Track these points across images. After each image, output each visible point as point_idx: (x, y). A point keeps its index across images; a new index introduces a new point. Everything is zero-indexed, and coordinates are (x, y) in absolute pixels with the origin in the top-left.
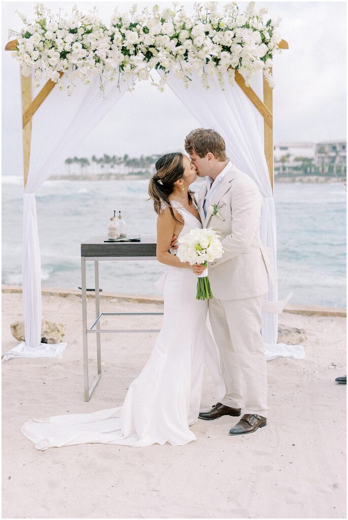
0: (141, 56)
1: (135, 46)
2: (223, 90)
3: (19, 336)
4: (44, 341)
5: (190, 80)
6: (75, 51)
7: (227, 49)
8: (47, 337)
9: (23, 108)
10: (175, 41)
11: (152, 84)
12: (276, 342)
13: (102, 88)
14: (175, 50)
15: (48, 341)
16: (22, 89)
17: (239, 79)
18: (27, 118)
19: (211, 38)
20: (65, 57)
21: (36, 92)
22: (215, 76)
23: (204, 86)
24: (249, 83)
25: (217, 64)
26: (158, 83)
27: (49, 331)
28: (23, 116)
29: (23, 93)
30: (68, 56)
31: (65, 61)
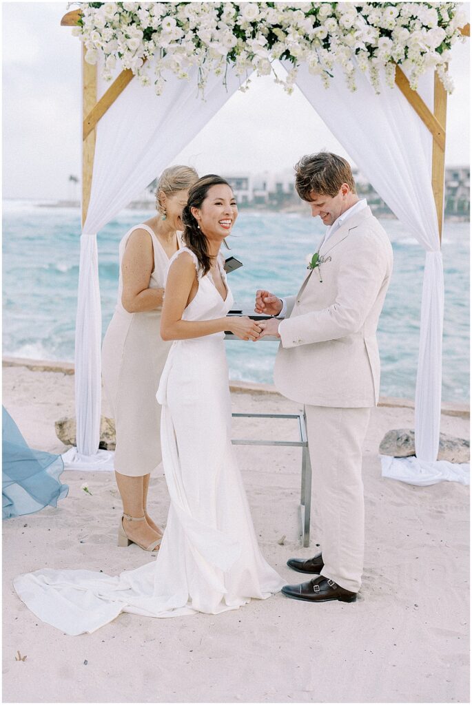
0: (262, 40)
1: (254, 24)
2: (378, 93)
3: (66, 439)
4: (102, 446)
5: (332, 76)
6: (166, 29)
7: (386, 33)
8: (108, 442)
9: (84, 111)
10: (312, 19)
11: (276, 81)
12: (436, 458)
13: (201, 84)
14: (311, 32)
15: (109, 447)
16: (84, 82)
17: (402, 79)
18: (90, 126)
19: (365, 17)
20: (149, 39)
21: (104, 87)
22: (368, 75)
23: (349, 87)
24: (415, 84)
25: (372, 56)
26: (285, 81)
27: (110, 433)
28: (84, 123)
29: (85, 88)
30: (154, 36)
31: (150, 44)
